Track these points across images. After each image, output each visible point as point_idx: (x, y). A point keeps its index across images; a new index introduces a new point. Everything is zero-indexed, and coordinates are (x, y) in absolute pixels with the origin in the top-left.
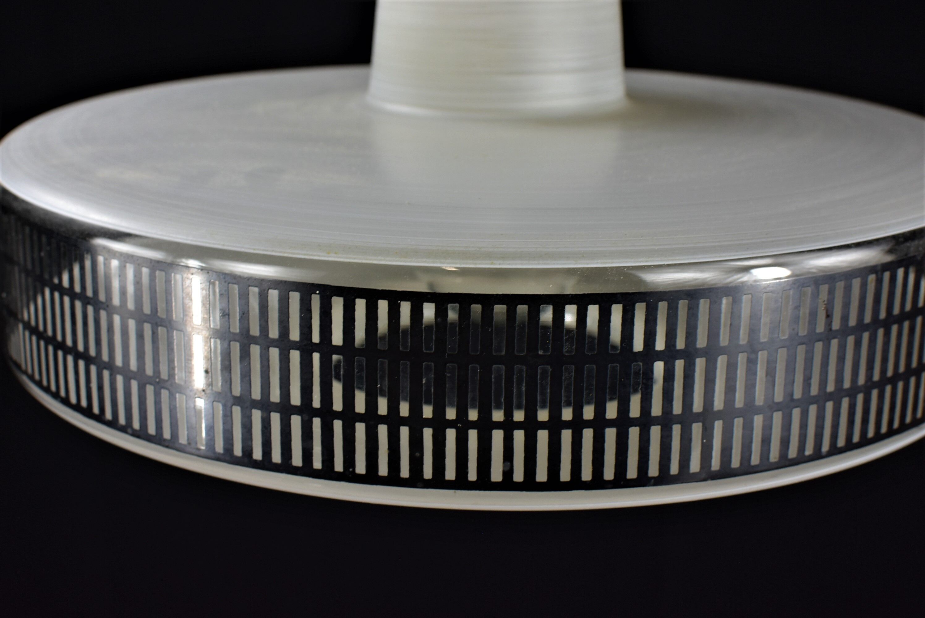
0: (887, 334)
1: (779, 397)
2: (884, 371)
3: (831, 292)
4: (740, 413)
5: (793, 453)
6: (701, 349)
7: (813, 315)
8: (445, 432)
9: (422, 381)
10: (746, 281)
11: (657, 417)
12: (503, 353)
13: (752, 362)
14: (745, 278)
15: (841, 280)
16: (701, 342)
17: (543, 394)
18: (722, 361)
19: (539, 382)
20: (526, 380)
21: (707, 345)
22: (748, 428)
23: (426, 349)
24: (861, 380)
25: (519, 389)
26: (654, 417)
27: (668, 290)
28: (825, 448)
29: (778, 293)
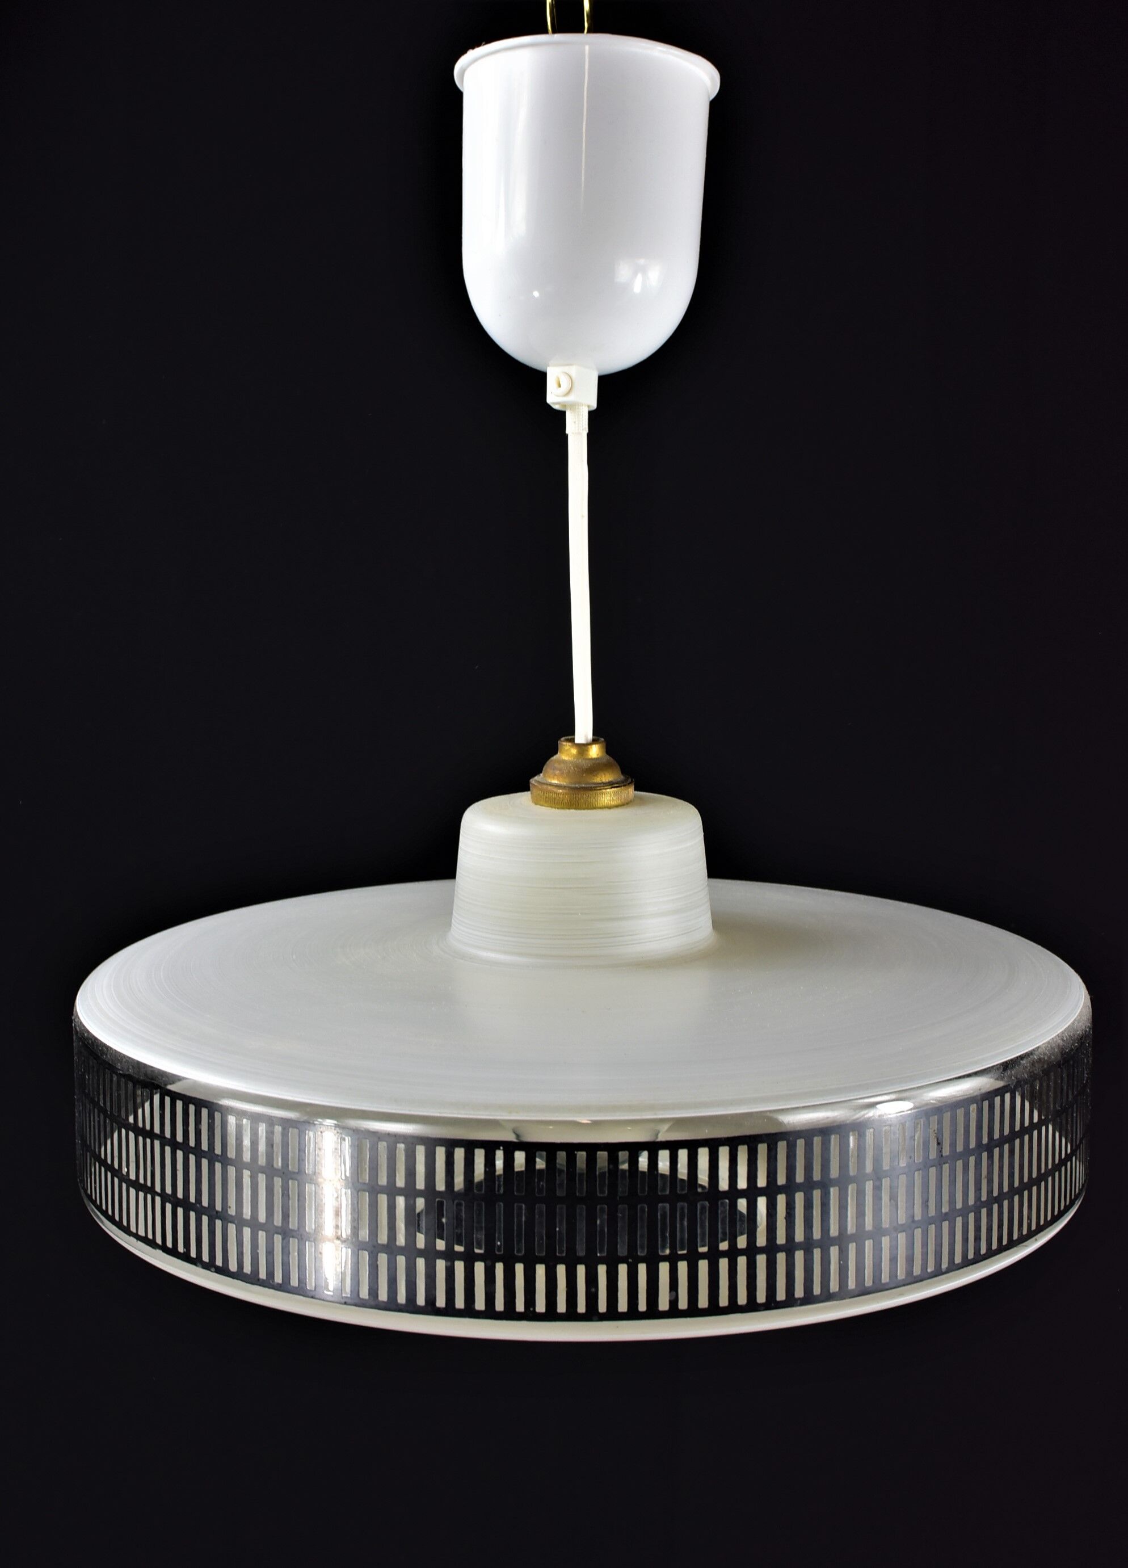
0: (991, 1157)
1: (902, 1219)
2: (990, 1192)
3: (940, 1122)
4: (870, 1235)
5: (917, 1271)
6: (834, 1179)
7: (926, 1144)
8: (617, 1267)
9: (596, 1222)
10: (871, 1117)
11: (800, 1243)
12: (668, 1192)
13: (877, 1189)
14: (871, 1113)
15: (947, 1111)
16: (834, 1173)
17: (703, 1227)
18: (852, 1189)
19: (698, 1216)
20: (688, 1216)
21: (839, 1176)
22: (877, 1249)
23: (600, 1193)
24: (971, 1201)
25: (682, 1224)
26: (798, 1243)
27: (804, 1129)
28: (945, 1266)
29: (896, 1126)
